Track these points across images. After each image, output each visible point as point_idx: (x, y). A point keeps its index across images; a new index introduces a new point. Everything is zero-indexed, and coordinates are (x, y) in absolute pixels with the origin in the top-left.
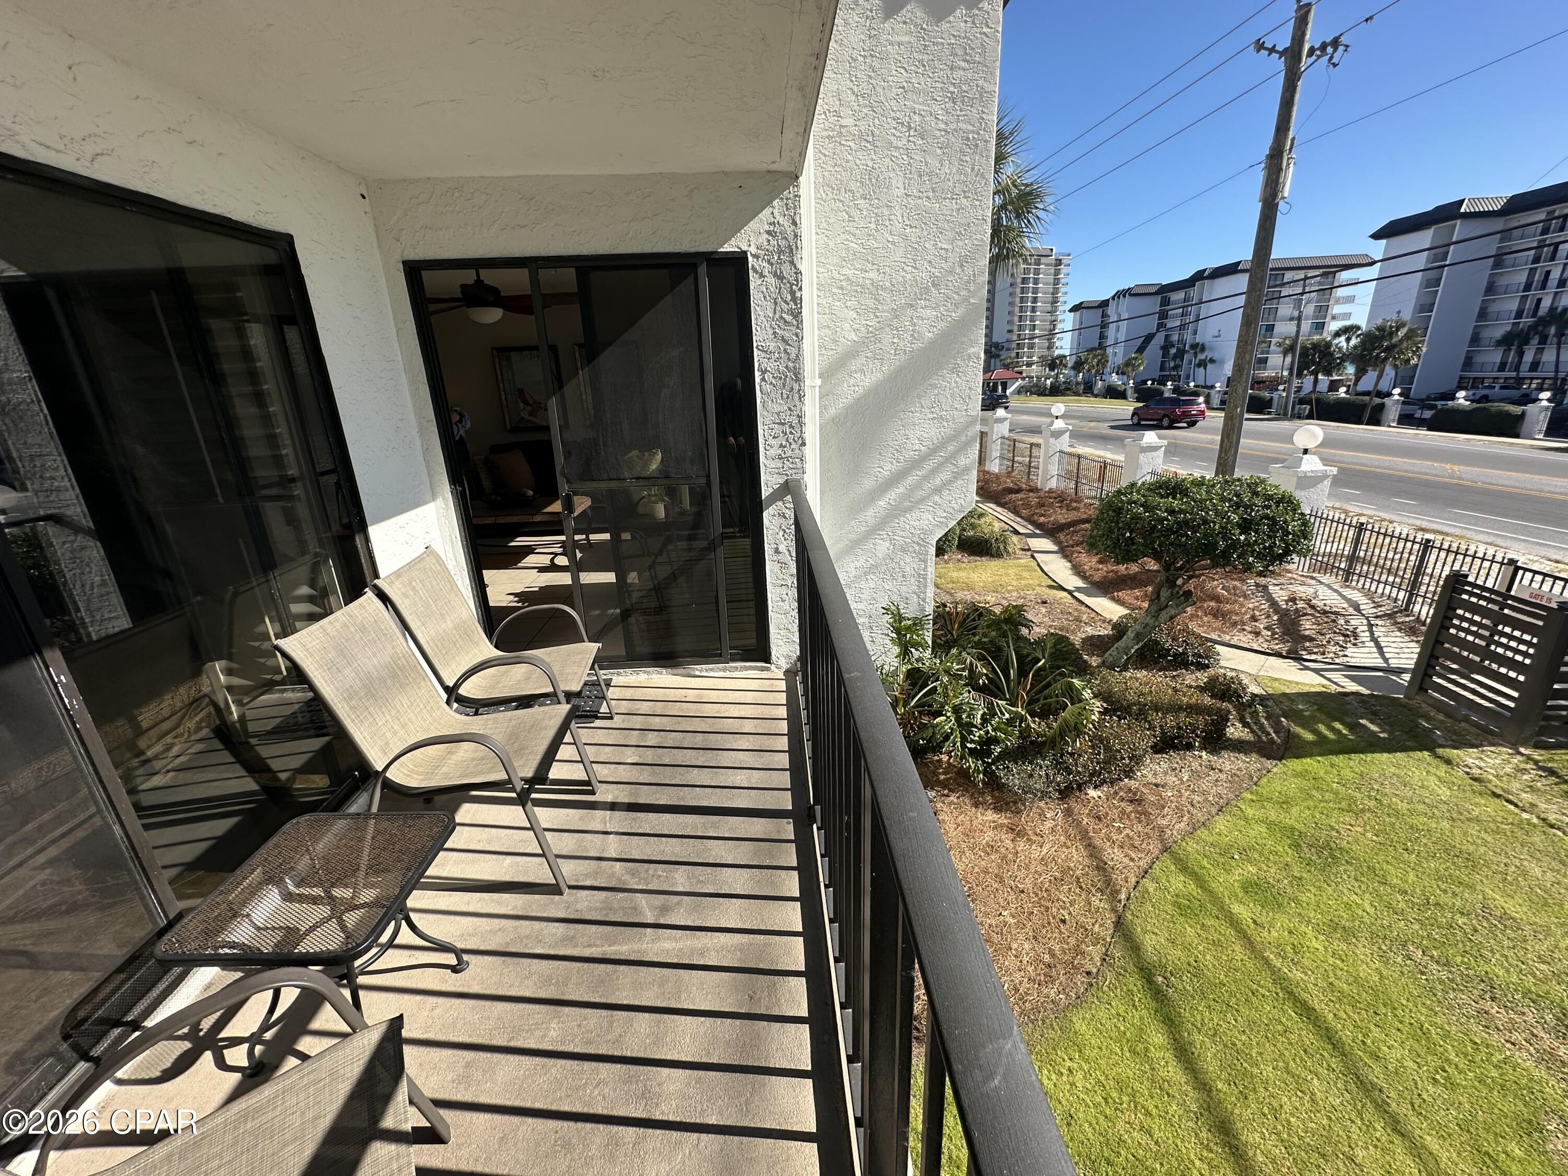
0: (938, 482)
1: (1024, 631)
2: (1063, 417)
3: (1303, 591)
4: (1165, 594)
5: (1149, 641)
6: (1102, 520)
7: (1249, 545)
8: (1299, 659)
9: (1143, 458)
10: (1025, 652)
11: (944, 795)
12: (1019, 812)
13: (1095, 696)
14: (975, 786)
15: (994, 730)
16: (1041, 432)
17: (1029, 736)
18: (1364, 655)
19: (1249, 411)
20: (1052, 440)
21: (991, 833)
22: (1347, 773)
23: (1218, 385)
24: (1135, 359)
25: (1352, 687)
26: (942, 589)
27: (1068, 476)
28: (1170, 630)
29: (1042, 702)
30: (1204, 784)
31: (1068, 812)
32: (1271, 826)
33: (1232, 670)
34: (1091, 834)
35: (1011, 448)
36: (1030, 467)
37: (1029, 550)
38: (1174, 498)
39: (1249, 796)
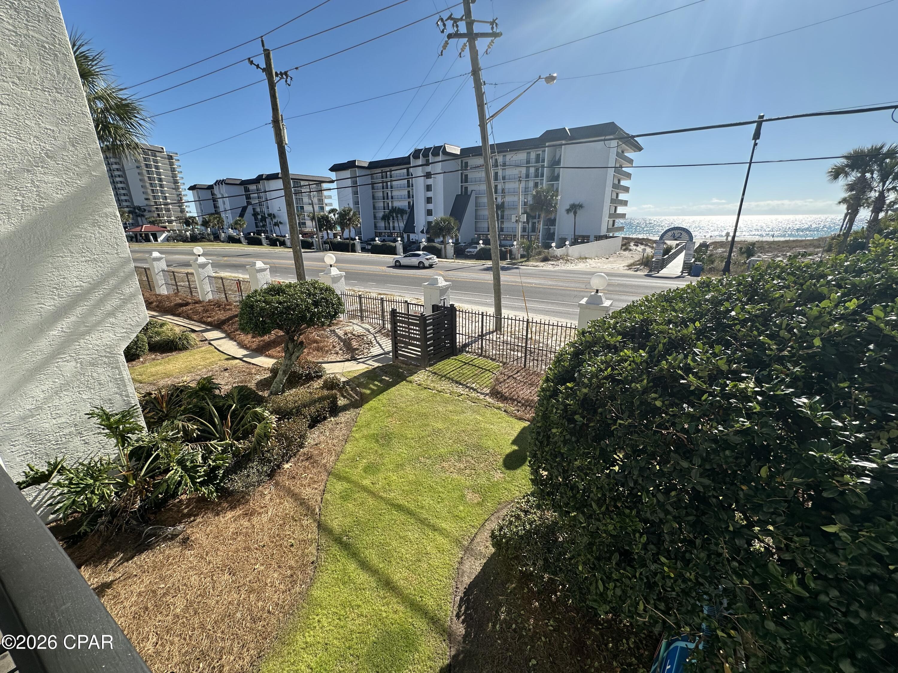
0: (109, 308)
1: (217, 392)
2: (204, 255)
3: (348, 329)
4: (291, 346)
5: (291, 372)
6: (244, 314)
7: (320, 313)
8: (356, 359)
9: (259, 276)
10: (221, 404)
11: (191, 522)
12: (247, 501)
13: (272, 413)
14: (213, 502)
15: (214, 461)
16: (191, 266)
17: (240, 453)
18: (376, 350)
19: (303, 248)
20: (200, 270)
21: (233, 525)
22: (384, 401)
23: (287, 235)
24: (240, 220)
25: (376, 365)
26: (145, 383)
27: (218, 291)
28: (299, 364)
29: (241, 429)
30: (336, 433)
31: (277, 484)
32: (366, 437)
33: (332, 374)
34: (293, 488)
35: (173, 277)
36: (190, 288)
37: (206, 340)
38: (279, 295)
39: (354, 429)
